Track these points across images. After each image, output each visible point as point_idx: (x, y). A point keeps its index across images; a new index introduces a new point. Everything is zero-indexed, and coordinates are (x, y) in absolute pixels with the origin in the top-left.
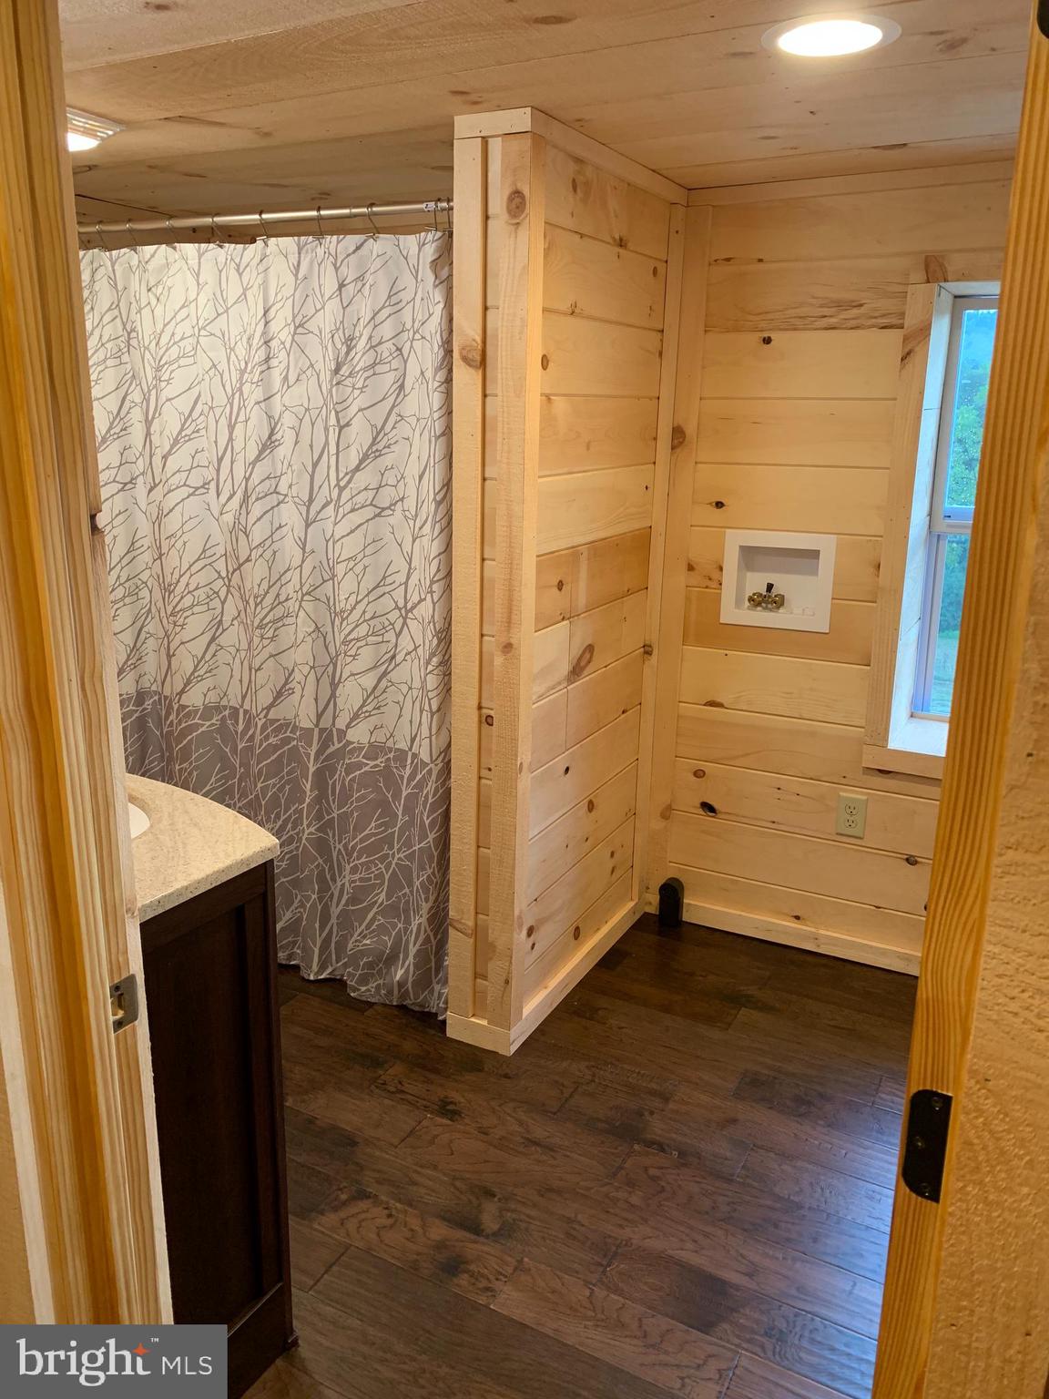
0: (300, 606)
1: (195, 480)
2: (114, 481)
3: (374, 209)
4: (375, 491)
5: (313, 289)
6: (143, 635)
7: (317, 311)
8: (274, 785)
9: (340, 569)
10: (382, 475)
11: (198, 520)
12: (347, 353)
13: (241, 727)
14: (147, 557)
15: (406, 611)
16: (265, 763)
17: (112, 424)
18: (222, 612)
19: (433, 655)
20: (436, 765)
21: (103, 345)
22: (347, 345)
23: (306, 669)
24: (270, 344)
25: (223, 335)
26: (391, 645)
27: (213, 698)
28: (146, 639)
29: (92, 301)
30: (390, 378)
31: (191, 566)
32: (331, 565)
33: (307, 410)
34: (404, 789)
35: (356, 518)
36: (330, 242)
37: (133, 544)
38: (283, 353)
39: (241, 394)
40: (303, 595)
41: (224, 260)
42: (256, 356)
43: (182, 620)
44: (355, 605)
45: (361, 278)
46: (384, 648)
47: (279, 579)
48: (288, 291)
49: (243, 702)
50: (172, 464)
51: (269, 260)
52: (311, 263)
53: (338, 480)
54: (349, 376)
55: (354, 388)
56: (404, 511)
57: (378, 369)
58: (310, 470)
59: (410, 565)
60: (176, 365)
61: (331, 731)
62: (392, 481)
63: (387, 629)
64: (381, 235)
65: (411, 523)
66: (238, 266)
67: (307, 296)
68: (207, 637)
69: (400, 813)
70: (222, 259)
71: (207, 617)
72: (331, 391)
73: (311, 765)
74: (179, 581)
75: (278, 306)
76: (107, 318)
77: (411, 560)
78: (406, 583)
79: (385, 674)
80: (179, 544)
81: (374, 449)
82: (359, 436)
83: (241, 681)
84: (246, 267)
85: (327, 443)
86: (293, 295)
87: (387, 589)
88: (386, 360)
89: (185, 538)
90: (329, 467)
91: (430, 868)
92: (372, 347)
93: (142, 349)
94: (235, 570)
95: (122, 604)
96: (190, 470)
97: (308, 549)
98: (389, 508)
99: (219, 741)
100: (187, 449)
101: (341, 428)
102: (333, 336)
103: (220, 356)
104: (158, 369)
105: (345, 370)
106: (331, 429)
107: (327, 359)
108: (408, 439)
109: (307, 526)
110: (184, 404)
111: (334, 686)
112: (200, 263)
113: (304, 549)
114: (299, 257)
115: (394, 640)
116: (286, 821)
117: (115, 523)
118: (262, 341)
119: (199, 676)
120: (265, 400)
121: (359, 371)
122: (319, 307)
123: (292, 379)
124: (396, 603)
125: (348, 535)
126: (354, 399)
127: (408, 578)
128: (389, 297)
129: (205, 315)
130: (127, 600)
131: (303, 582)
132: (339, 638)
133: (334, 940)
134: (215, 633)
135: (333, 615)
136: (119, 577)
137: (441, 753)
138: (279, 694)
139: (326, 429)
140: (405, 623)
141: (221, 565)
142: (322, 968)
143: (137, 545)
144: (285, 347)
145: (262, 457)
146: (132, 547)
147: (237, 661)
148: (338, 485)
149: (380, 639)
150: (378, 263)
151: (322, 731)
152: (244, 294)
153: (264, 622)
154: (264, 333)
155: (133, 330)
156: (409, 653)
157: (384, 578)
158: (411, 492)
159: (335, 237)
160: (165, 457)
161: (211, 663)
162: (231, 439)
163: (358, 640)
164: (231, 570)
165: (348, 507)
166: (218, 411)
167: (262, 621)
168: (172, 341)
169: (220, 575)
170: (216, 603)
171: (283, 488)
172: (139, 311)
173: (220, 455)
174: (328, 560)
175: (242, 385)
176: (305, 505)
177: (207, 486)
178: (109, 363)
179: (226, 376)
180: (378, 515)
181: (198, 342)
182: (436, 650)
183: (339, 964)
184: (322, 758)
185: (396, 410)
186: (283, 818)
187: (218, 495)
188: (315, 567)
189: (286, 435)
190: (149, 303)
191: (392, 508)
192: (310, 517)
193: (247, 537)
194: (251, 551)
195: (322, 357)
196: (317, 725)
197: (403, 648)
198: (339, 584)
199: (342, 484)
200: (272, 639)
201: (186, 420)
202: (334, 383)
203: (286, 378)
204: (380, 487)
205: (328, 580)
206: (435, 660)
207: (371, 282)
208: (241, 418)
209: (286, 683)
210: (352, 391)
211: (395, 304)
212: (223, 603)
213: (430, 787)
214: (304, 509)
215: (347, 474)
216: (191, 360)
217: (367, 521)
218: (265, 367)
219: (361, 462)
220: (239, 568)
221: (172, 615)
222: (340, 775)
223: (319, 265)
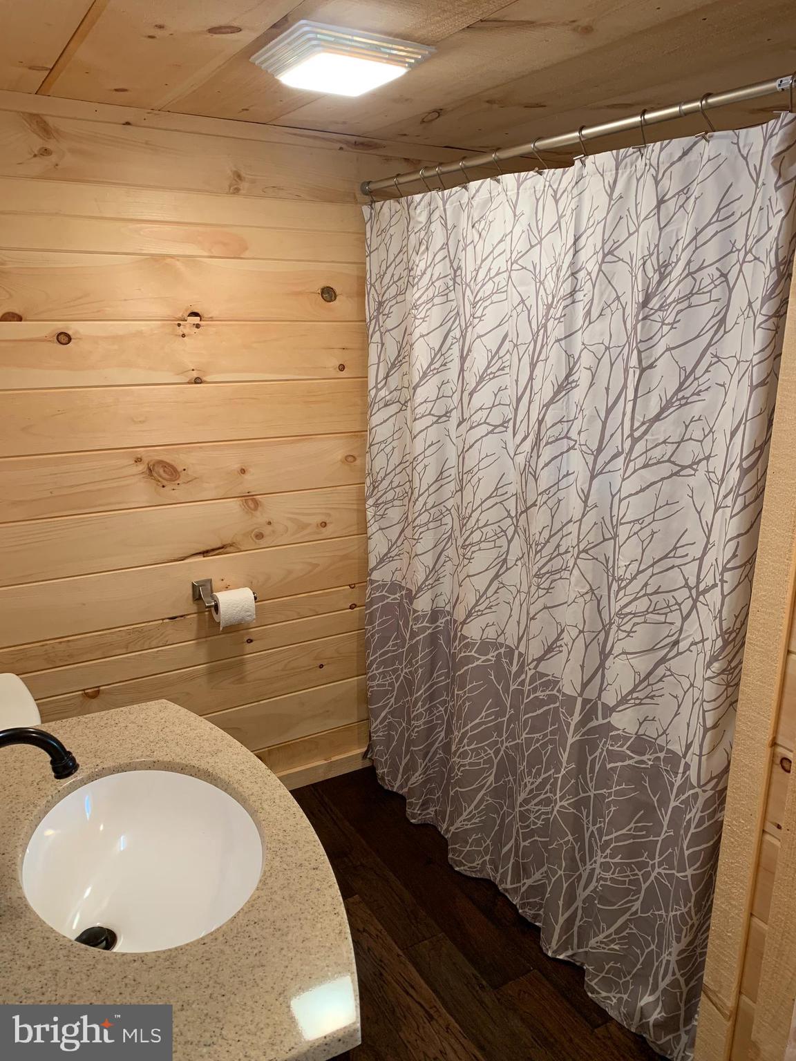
0: (575, 563)
1: (495, 419)
2: (430, 414)
3: (710, 101)
4: (676, 445)
5: (628, 210)
6: (442, 559)
7: (630, 235)
8: (538, 740)
9: (623, 531)
10: (687, 427)
11: (494, 457)
12: (660, 282)
13: (514, 669)
14: (452, 487)
15: (698, 593)
16: (531, 715)
17: (433, 359)
18: (508, 551)
19: (714, 658)
20: (704, 791)
21: (432, 283)
22: (660, 273)
23: (574, 633)
24: (577, 276)
25: (535, 268)
26: (675, 629)
27: (491, 633)
28: (445, 562)
29: (427, 242)
30: (709, 310)
31: (482, 503)
32: (615, 523)
33: (607, 348)
34: (672, 797)
35: (649, 475)
36: (653, 151)
37: (441, 473)
38: (589, 285)
39: (546, 331)
40: (579, 553)
41: (542, 188)
42: (562, 289)
43: (469, 553)
44: (637, 575)
45: (685, 191)
46: (665, 630)
47: (561, 529)
48: (599, 215)
49: (519, 644)
50: (478, 400)
51: (584, 183)
52: (630, 178)
53: (632, 430)
54: (660, 309)
55: (663, 323)
56: (708, 472)
57: (695, 300)
58: (603, 415)
59: (708, 538)
60: (489, 301)
61: (596, 703)
62: (698, 435)
63: (673, 608)
64: (716, 134)
65: (716, 487)
66: (555, 192)
67: (621, 218)
68: (492, 573)
69: (665, 823)
70: (540, 187)
71: (495, 553)
72: (635, 328)
73: (570, 735)
74: (470, 516)
75: (589, 232)
76: (438, 258)
77: (710, 531)
78: (701, 559)
79: (663, 660)
80: (475, 480)
81: (680, 395)
82: (665, 378)
83: (519, 623)
84: (564, 192)
85: (625, 386)
86: (606, 218)
87: (678, 562)
88: (705, 290)
89: (480, 474)
90: (624, 414)
91: (685, 906)
92: (690, 274)
93: (464, 286)
94: (522, 512)
95: (426, 528)
96: (491, 408)
97: (590, 503)
98: (690, 466)
99: (493, 677)
100: (491, 387)
101: (643, 371)
102: (644, 264)
103: (529, 290)
104: (474, 305)
105: (655, 303)
106: (631, 371)
107: (635, 290)
108: (723, 386)
109: (593, 477)
110: (492, 342)
111: (604, 655)
112: (518, 193)
113: (585, 502)
114: (617, 174)
115: (679, 623)
116: (546, 781)
117: (428, 453)
118: (569, 273)
119: (479, 610)
120: (565, 337)
121: (671, 303)
122: (632, 229)
123: (595, 314)
124: (686, 580)
125: (637, 493)
126: (662, 337)
127: (704, 553)
128: (718, 210)
129: (519, 248)
130: (431, 525)
131: (581, 537)
132: (615, 607)
133: (577, 923)
134: (499, 570)
135: (611, 578)
136: (425, 503)
137: (712, 779)
138: (550, 649)
139: (626, 371)
140: (694, 606)
141: (511, 504)
142: (563, 947)
143: (445, 475)
144: (591, 278)
145: (556, 400)
146: (440, 476)
147: (517, 602)
148: (631, 435)
149: (662, 618)
150: (709, 169)
151: (585, 702)
152: (559, 222)
153: (542, 572)
154: (572, 264)
155: (459, 268)
156: (696, 644)
157: (675, 548)
158: (720, 449)
159: (658, 144)
160: (471, 394)
161: (492, 599)
162: (531, 378)
163: (635, 615)
164: (519, 511)
165: (640, 462)
166: (522, 349)
167: (540, 569)
168: (488, 277)
169: (509, 514)
170: (503, 542)
171: (573, 434)
172: (464, 249)
173: (519, 394)
174: (612, 517)
175: (547, 320)
176: (593, 454)
177: (506, 425)
178: (437, 300)
179: (533, 312)
180: (676, 474)
181: (510, 277)
182: (719, 654)
183: (581, 950)
184: (584, 730)
185: (712, 350)
186: (543, 776)
187: (514, 435)
188: (595, 524)
189: (583, 377)
190: (473, 241)
191: (695, 467)
192: (597, 468)
193: (536, 480)
194: (538, 495)
195: (629, 288)
196: (581, 695)
197: (689, 636)
198: (620, 547)
199: (637, 434)
200: (548, 590)
201: (493, 357)
202: (640, 318)
203: (588, 313)
204: (682, 440)
205: (610, 539)
206: (716, 666)
207: (696, 194)
208: (543, 357)
209: (557, 639)
210: (662, 326)
211: (723, 220)
212: (510, 542)
213: (694, 814)
214: (590, 459)
215: (643, 423)
216: (503, 296)
217: (663, 479)
218: (569, 301)
219: (663, 410)
220: (526, 511)
221: (463, 547)
222: (601, 754)
223: (638, 180)
